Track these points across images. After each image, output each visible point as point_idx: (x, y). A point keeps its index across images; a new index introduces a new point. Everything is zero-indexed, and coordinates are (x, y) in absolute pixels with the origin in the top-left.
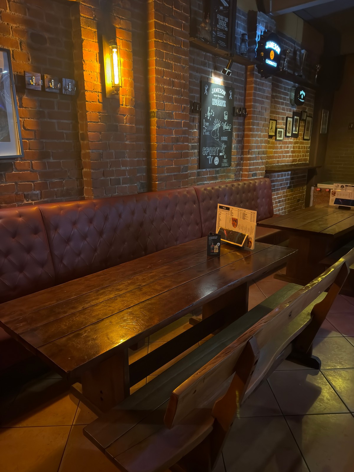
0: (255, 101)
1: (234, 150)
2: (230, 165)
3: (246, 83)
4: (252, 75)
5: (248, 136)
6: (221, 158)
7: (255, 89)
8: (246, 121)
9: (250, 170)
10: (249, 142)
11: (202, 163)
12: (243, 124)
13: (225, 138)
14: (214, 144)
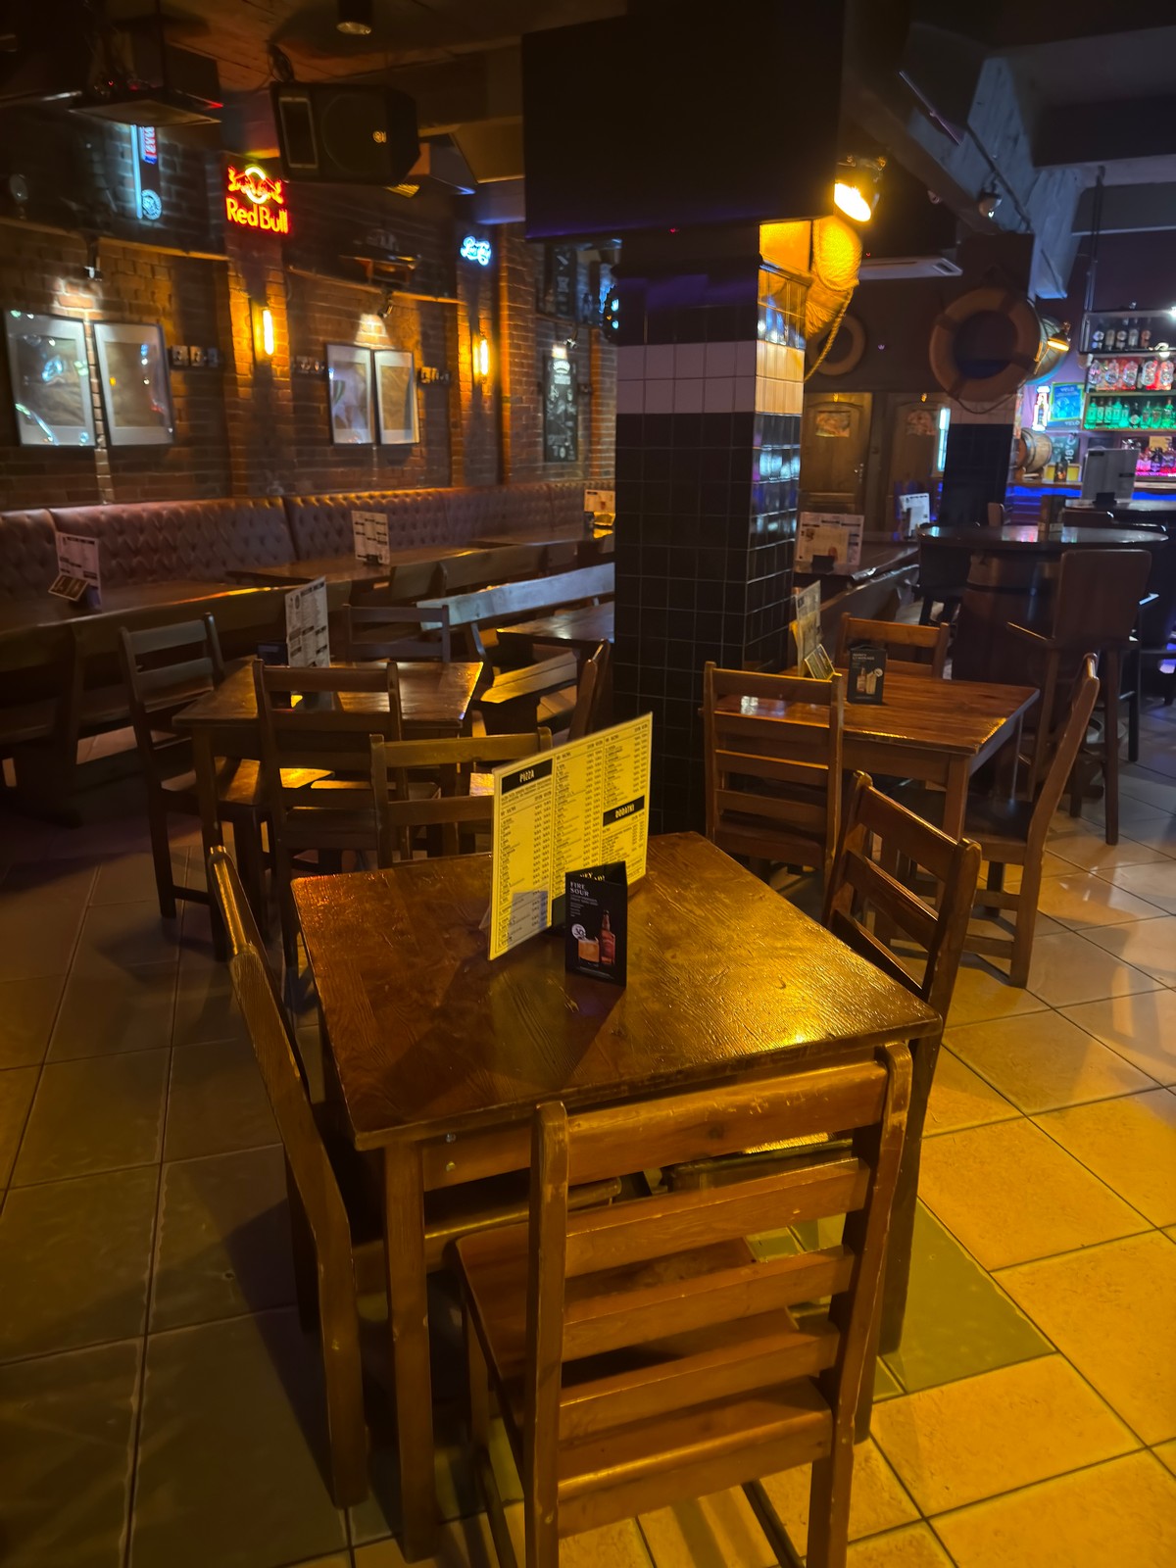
0: (603, 375)
1: (580, 440)
2: (577, 459)
3: (590, 351)
4: (598, 341)
5: (597, 420)
6: (567, 448)
7: (603, 359)
8: (593, 401)
9: (600, 466)
10: (598, 428)
11: (548, 454)
12: (589, 404)
13: (570, 424)
14: (559, 431)
